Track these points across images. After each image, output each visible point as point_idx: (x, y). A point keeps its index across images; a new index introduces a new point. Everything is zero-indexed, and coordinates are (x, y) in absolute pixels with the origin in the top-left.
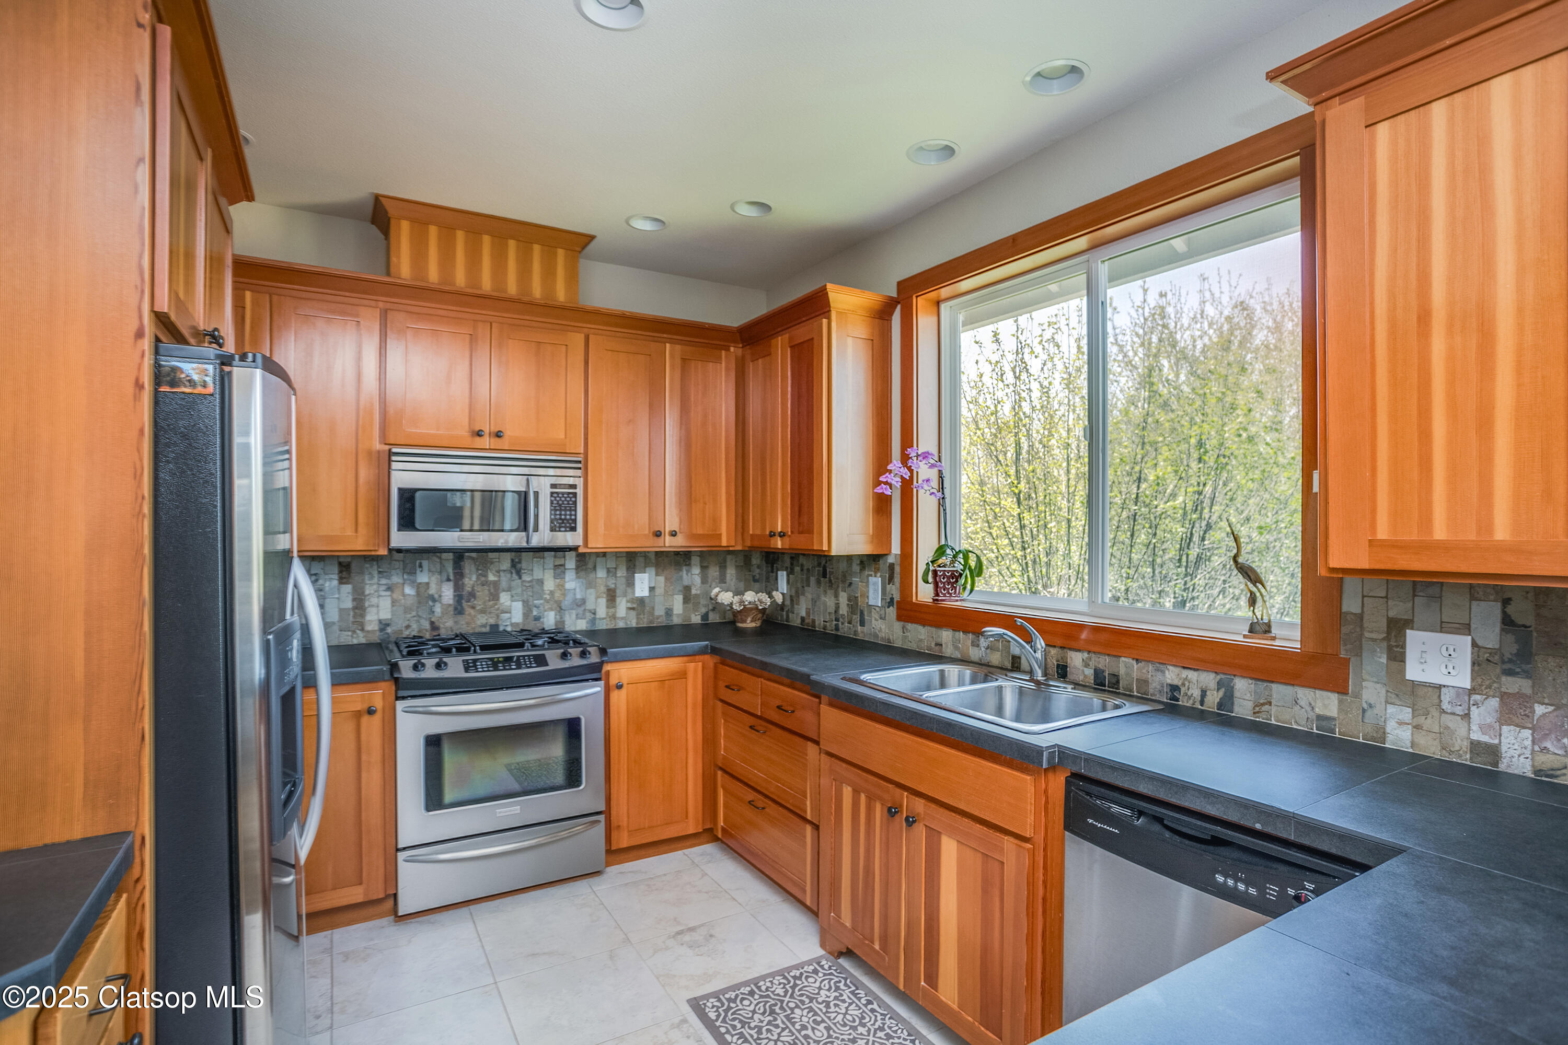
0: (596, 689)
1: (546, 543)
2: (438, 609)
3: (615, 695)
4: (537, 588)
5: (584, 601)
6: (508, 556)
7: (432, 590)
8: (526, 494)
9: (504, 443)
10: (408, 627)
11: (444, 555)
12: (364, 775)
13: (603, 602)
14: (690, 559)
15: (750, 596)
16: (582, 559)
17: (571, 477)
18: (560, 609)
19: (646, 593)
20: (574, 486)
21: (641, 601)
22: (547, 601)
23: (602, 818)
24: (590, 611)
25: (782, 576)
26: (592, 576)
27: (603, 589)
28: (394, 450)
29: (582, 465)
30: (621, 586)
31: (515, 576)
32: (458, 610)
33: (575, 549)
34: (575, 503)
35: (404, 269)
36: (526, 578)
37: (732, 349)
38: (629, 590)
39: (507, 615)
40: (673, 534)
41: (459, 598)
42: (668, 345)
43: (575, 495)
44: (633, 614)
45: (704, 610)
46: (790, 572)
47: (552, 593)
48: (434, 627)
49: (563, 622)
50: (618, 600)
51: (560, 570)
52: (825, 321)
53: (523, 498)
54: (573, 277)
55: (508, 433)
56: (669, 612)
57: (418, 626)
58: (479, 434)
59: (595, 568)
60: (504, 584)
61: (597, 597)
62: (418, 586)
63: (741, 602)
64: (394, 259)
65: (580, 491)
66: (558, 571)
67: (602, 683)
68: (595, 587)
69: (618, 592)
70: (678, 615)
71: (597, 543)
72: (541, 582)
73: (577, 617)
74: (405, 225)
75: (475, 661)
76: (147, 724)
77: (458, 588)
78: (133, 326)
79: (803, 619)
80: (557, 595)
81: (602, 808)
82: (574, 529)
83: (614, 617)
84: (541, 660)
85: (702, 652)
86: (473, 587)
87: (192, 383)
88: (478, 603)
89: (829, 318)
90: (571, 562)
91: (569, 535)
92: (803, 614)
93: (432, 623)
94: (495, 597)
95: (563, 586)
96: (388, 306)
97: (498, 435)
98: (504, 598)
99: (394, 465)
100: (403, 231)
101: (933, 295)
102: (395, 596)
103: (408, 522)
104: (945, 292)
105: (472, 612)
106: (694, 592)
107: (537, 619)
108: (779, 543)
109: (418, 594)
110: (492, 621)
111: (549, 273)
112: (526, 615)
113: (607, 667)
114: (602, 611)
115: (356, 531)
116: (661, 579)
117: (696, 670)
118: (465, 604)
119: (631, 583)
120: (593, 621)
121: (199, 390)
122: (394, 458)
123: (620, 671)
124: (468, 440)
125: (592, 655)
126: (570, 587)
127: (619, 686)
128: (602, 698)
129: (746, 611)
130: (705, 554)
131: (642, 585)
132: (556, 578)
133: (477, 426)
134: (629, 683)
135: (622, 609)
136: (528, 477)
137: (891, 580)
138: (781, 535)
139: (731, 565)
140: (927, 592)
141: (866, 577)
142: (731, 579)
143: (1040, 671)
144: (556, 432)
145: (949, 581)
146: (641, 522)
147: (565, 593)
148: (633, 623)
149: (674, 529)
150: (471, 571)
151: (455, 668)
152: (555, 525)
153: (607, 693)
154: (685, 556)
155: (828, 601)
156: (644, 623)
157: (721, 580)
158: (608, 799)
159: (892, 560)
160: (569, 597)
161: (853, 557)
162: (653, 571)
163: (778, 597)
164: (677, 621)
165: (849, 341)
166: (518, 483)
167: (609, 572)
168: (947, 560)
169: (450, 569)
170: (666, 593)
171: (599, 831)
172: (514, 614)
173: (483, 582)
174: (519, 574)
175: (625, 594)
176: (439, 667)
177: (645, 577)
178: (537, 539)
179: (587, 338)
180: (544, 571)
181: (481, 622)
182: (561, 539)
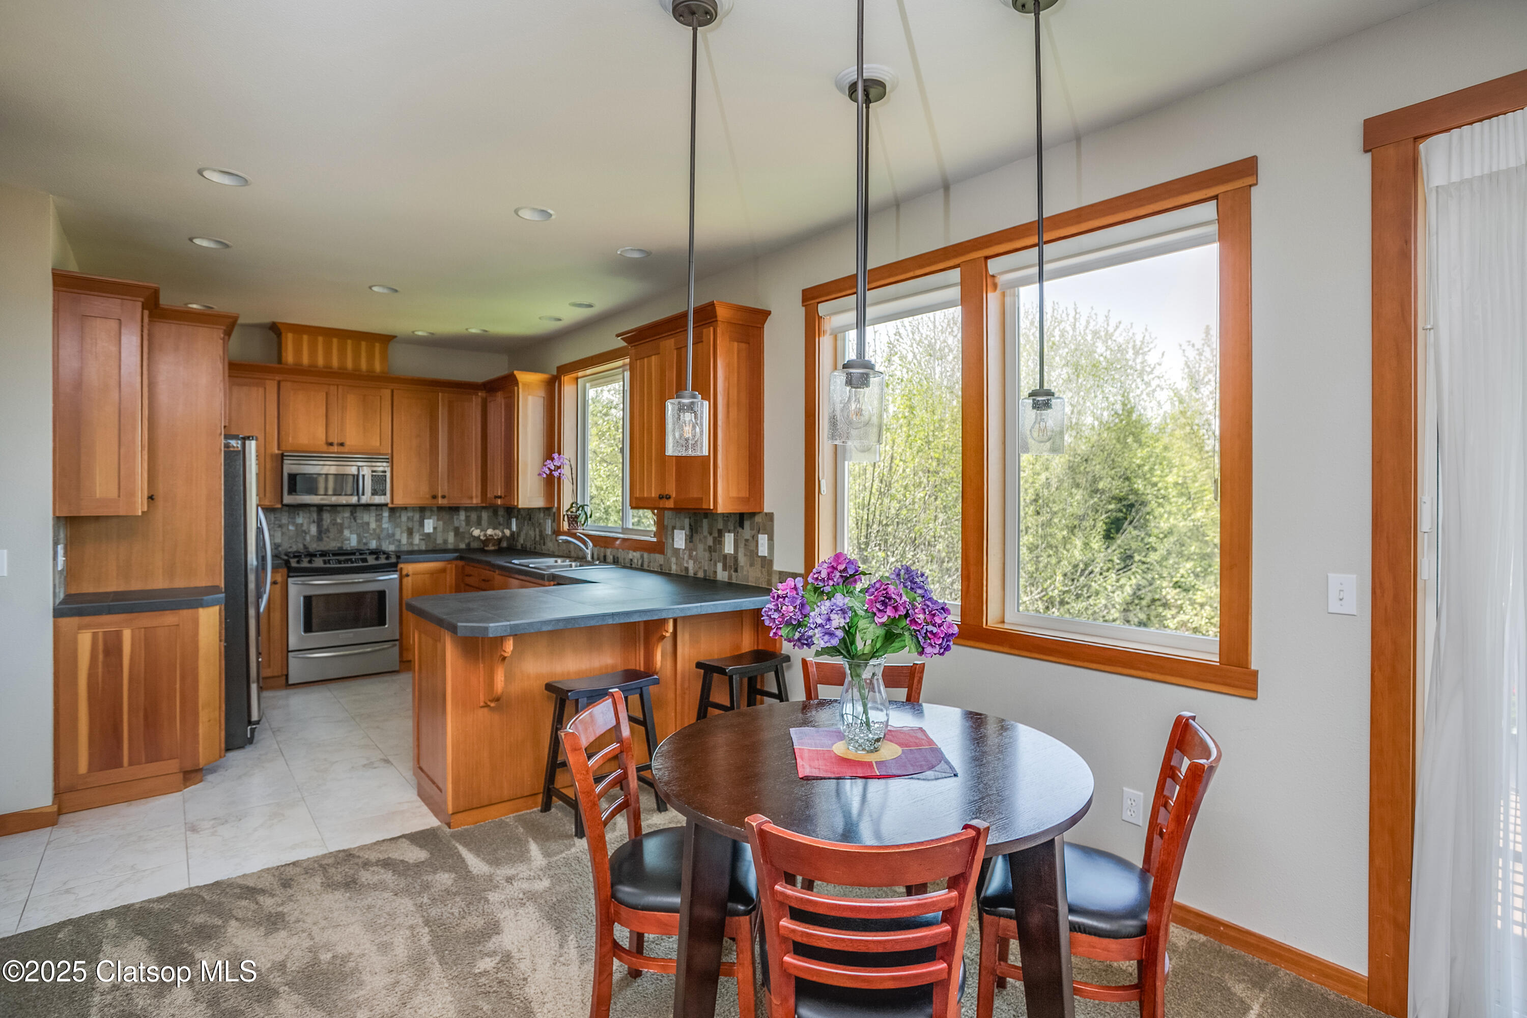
0: (395, 576)
1: (369, 502)
2: (308, 538)
3: (405, 580)
4: (365, 527)
5: (393, 535)
6: (349, 509)
7: (305, 527)
8: (358, 476)
9: (345, 449)
10: (291, 547)
11: (312, 509)
12: (272, 614)
13: (405, 535)
14: (459, 511)
15: (490, 532)
16: (393, 510)
17: (382, 467)
18: (379, 539)
19: (431, 530)
20: (385, 472)
21: (428, 535)
22: (371, 534)
23: (397, 643)
24: (397, 540)
25: (514, 521)
26: (398, 520)
27: (405, 528)
28: (285, 454)
29: (391, 461)
30: (416, 527)
31: (353, 520)
32: (319, 538)
33: (386, 505)
34: (385, 481)
35: (289, 357)
36: (359, 521)
37: (480, 394)
38: (421, 529)
39: (348, 542)
40: (443, 497)
41: (320, 532)
42: (440, 394)
43: (385, 476)
44: (423, 542)
45: (467, 541)
46: (517, 519)
47: (374, 530)
48: (305, 547)
49: (381, 546)
50: (414, 534)
51: (379, 519)
52: (516, 388)
53: (356, 478)
54: (384, 357)
55: (347, 444)
56: (445, 542)
57: (298, 547)
58: (331, 444)
59: (400, 516)
60: (346, 524)
61: (402, 533)
62: (296, 525)
63: (485, 535)
64: (284, 354)
65: (388, 474)
66: (378, 518)
67: (398, 573)
68: (400, 527)
69: (414, 530)
70: (451, 544)
71: (399, 501)
72: (368, 524)
73: (390, 543)
74: (290, 336)
75: (329, 560)
76: (223, 553)
77: (319, 526)
78: (219, 431)
79: (522, 545)
80: (378, 532)
81: (397, 637)
82: (385, 494)
83: (412, 544)
84: (365, 560)
85: (456, 559)
86: (328, 526)
87: (234, 447)
88: (331, 535)
89: (518, 386)
90: (386, 514)
91: (383, 497)
92: (522, 542)
93: (304, 545)
94: (341, 531)
95: (381, 526)
96: (281, 379)
97: (342, 444)
98: (346, 533)
99: (285, 462)
100: (289, 340)
101: (574, 375)
102: (284, 530)
103: (292, 490)
104: (580, 374)
105: (328, 540)
106: (461, 530)
107: (366, 544)
108: (499, 502)
109: (296, 529)
110: (339, 545)
111: (370, 357)
112: (359, 541)
113: (400, 566)
114: (404, 540)
115: (265, 495)
116: (441, 523)
117: (451, 567)
118: (323, 536)
119: (422, 525)
120: (399, 546)
121: (236, 449)
122: (285, 458)
123: (408, 568)
124: (325, 448)
125: (393, 560)
126: (385, 526)
127: (407, 575)
128: (398, 581)
129: (488, 540)
130: (467, 509)
131: (429, 526)
132: (377, 521)
133: (330, 441)
134: (413, 574)
135: (417, 539)
136: (359, 467)
137: (554, 521)
138: (500, 497)
139: (485, 515)
140: (565, 526)
141: (545, 520)
142: (483, 522)
143: (589, 558)
144: (375, 442)
145: (573, 519)
146: (424, 489)
147: (382, 530)
148: (423, 548)
149: (446, 494)
150: (327, 517)
151: (318, 563)
152: (375, 492)
153: (401, 578)
154: (454, 510)
155: (532, 533)
156: (430, 548)
157: (479, 524)
158: (401, 634)
159: (554, 510)
160: (385, 533)
161: (539, 509)
162: (436, 518)
163: (507, 532)
164: (450, 546)
165: (530, 398)
166: (354, 470)
167: (408, 518)
168: (574, 509)
169: (315, 516)
170: (444, 531)
171: (396, 650)
172: (352, 541)
173: (334, 523)
174: (355, 519)
175: (419, 531)
176: (310, 562)
177: (431, 521)
178: (365, 499)
179: (392, 392)
180: (369, 518)
181: (333, 545)
182: (378, 500)
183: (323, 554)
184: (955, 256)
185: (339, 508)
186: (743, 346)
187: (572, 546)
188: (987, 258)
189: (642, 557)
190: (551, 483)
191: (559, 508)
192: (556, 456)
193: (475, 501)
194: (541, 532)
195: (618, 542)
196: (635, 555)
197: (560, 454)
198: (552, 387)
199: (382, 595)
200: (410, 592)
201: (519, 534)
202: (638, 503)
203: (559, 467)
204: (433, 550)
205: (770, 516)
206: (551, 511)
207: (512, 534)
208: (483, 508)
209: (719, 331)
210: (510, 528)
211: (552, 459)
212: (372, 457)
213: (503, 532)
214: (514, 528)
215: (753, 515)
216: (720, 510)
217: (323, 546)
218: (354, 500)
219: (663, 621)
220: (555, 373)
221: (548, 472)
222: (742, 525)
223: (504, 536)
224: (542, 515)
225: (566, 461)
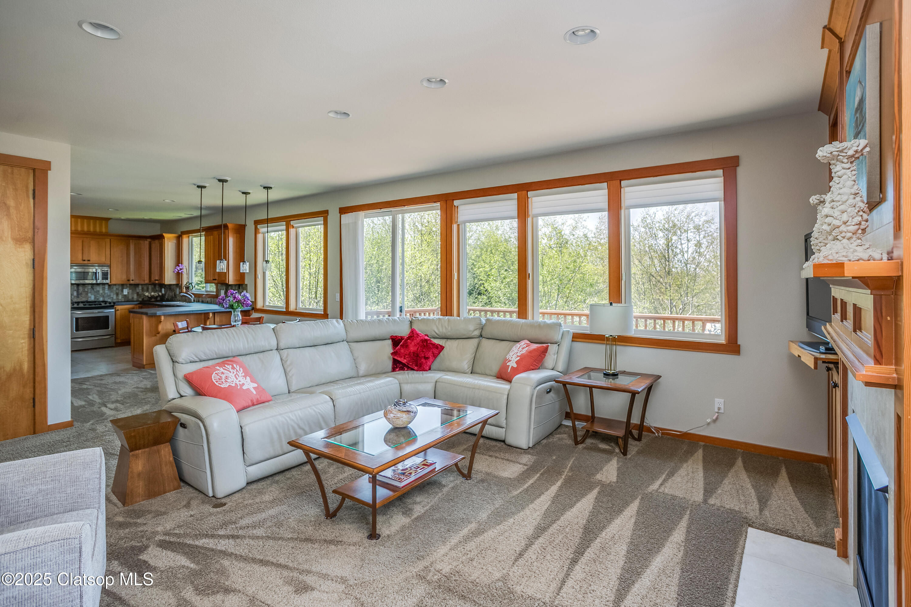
0: (113, 311)
1: (101, 282)
3: (117, 312)
5: (110, 295)
6: (92, 285)
8: (96, 272)
9: (91, 262)
14: (139, 286)
15: (153, 294)
16: (109, 286)
17: (106, 269)
18: (103, 297)
19: (127, 294)
20: (107, 271)
21: (125, 295)
22: (100, 295)
23: (114, 336)
24: (112, 297)
25: (163, 289)
26: (112, 290)
27: (115, 293)
29: (110, 266)
30: (120, 292)
33: (108, 284)
34: (108, 274)
36: (95, 290)
37: (148, 240)
40: (132, 280)
41: (78, 294)
42: (131, 240)
44: (123, 298)
45: (142, 298)
46: (165, 289)
47: (102, 293)
49: (105, 299)
50: (119, 295)
51: (104, 289)
54: (107, 227)
55: (91, 260)
56: (133, 298)
58: (84, 260)
59: (113, 288)
60: (89, 291)
61: (114, 294)
65: (109, 272)
67: (114, 309)
68: (113, 292)
70: (136, 298)
71: (114, 282)
72: (99, 291)
73: (109, 298)
79: (167, 299)
80: (103, 294)
81: (114, 333)
82: (108, 279)
83: (118, 299)
84: (101, 304)
85: (138, 304)
86: (81, 292)
88: (83, 296)
89: (164, 239)
90: (107, 287)
91: (107, 281)
92: (167, 296)
94: (87, 294)
97: (89, 260)
98: (89, 295)
101: (188, 236)
104: (190, 235)
105: (81, 297)
106: (140, 293)
107: (98, 299)
108: (157, 282)
111: (101, 227)
112: (95, 298)
113: (115, 306)
114: (115, 297)
116: (131, 291)
118: (79, 296)
119: (122, 291)
120: (113, 299)
123: (118, 307)
124: (82, 262)
125: (112, 304)
126: (106, 292)
127: (118, 310)
128: (114, 313)
129: (152, 297)
130: (142, 285)
131: (125, 292)
132: (103, 290)
133: (84, 259)
134: (121, 310)
135: (120, 297)
136: (96, 269)
137: (180, 289)
138: (157, 280)
139: (150, 287)
140: (184, 290)
141: (176, 288)
142: (149, 290)
143: (193, 301)
144: (103, 260)
145: (187, 288)
146: (124, 277)
147: (105, 293)
148: (123, 300)
149: (133, 279)
150: (81, 288)
151: (81, 305)
152: (103, 279)
153: (116, 311)
154: (137, 285)
155: (171, 294)
156: (126, 300)
157: (147, 291)
158: (115, 332)
159: (180, 285)
160: (106, 295)
161: (174, 285)
162: (128, 288)
163: (160, 294)
164: (135, 300)
165: (170, 243)
166: (94, 270)
167: (117, 289)
168: (188, 284)
169: (76, 288)
170: (132, 294)
171: (113, 338)
172: (92, 298)
173: (84, 291)
174: (93, 289)
175: (121, 294)
176: (78, 305)
177: (126, 290)
178: (99, 282)
179: (110, 239)
180: (100, 289)
181: (84, 299)
182: (105, 281)
183: (82, 302)
184: (285, 219)
185: (86, 285)
186: (238, 235)
187: (187, 298)
188: (290, 221)
189: (211, 300)
190: (179, 275)
191: (182, 284)
192: (180, 265)
193: (146, 282)
194: (175, 293)
195: (204, 296)
196: (209, 299)
197: (182, 264)
198: (179, 239)
199: (107, 317)
200: (119, 316)
201: (165, 294)
202: (207, 282)
203: (182, 269)
204: (127, 300)
205: (246, 285)
206: (178, 285)
207: (163, 294)
208: (149, 284)
209: (229, 231)
210: (161, 291)
211: (179, 266)
212: (101, 265)
213: (158, 294)
214: (163, 292)
215: (242, 285)
216: (230, 283)
217: (79, 300)
218: (94, 282)
219: (208, 313)
220: (180, 234)
221: (177, 271)
222: (239, 288)
223: (159, 295)
224: (175, 287)
225: (185, 267)
